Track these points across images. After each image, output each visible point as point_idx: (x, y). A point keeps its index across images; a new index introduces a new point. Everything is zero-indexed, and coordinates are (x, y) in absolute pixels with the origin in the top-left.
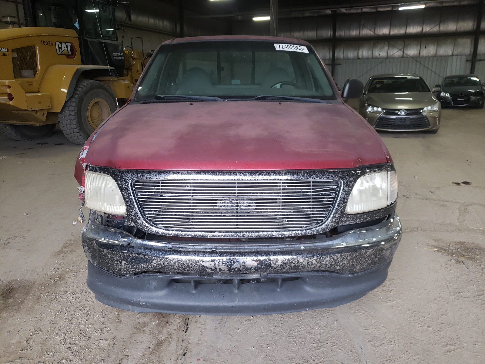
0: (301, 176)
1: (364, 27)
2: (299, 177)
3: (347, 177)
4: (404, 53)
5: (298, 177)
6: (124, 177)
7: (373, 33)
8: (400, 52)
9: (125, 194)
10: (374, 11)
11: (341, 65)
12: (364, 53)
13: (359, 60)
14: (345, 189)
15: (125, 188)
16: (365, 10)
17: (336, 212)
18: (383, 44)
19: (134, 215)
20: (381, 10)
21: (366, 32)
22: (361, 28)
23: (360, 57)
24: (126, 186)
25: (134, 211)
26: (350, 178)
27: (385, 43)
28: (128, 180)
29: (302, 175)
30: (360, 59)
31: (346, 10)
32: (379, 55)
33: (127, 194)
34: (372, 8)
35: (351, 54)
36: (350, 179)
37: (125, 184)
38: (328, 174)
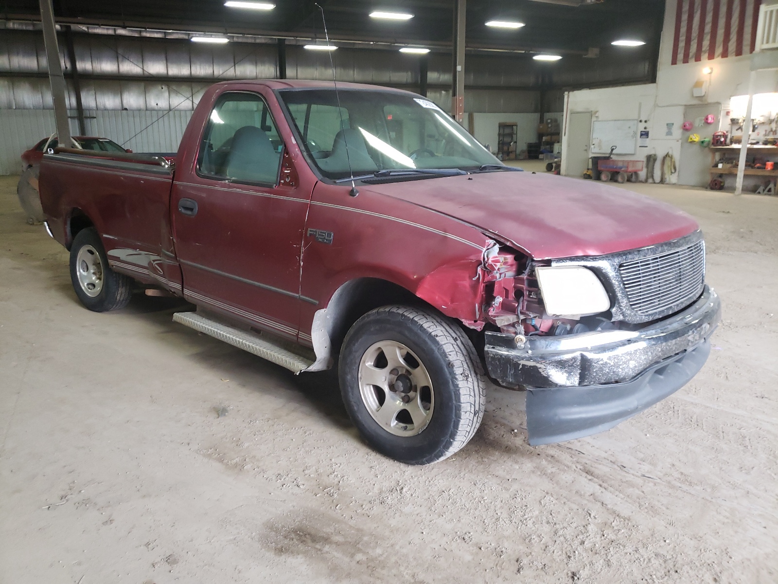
1: (125, 58)
4: (194, 104)
7: (142, 70)
8: (188, 101)
10: (136, 35)
11: (95, 119)
12: (132, 99)
13: (124, 111)
16: (121, 32)
18: (160, 88)
20: (148, 35)
21: (129, 67)
22: (120, 59)
23: (125, 106)
27: (163, 87)
30: (126, 109)
31: (88, 28)
32: (157, 104)
34: (132, 31)
35: (109, 101)
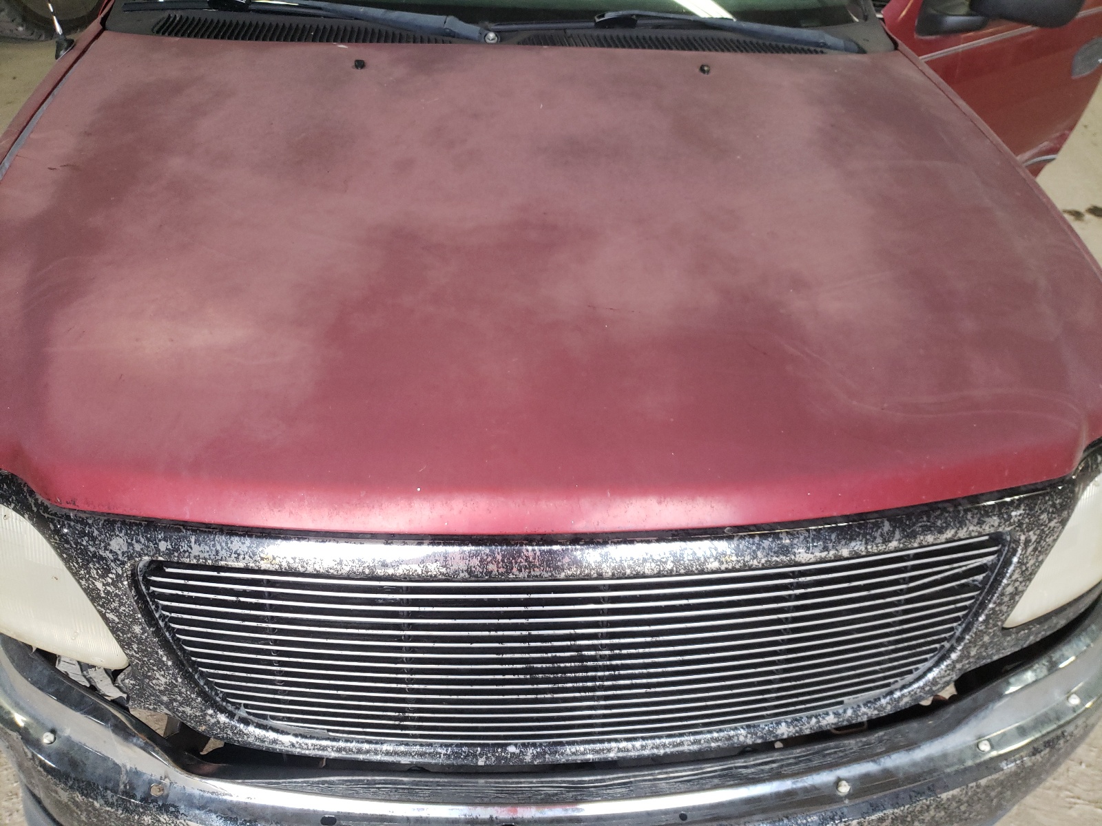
0: (879, 540)
2: (869, 547)
3: (1042, 517)
5: (866, 548)
6: (92, 549)
9: (111, 616)
14: (1025, 564)
15: (108, 593)
17: (973, 642)
19: (162, 688)
24: (108, 584)
25: (161, 678)
26: (1050, 520)
28: (112, 564)
29: (882, 535)
33: (119, 617)
36: (1052, 524)
37: (103, 576)
38: (979, 519)
